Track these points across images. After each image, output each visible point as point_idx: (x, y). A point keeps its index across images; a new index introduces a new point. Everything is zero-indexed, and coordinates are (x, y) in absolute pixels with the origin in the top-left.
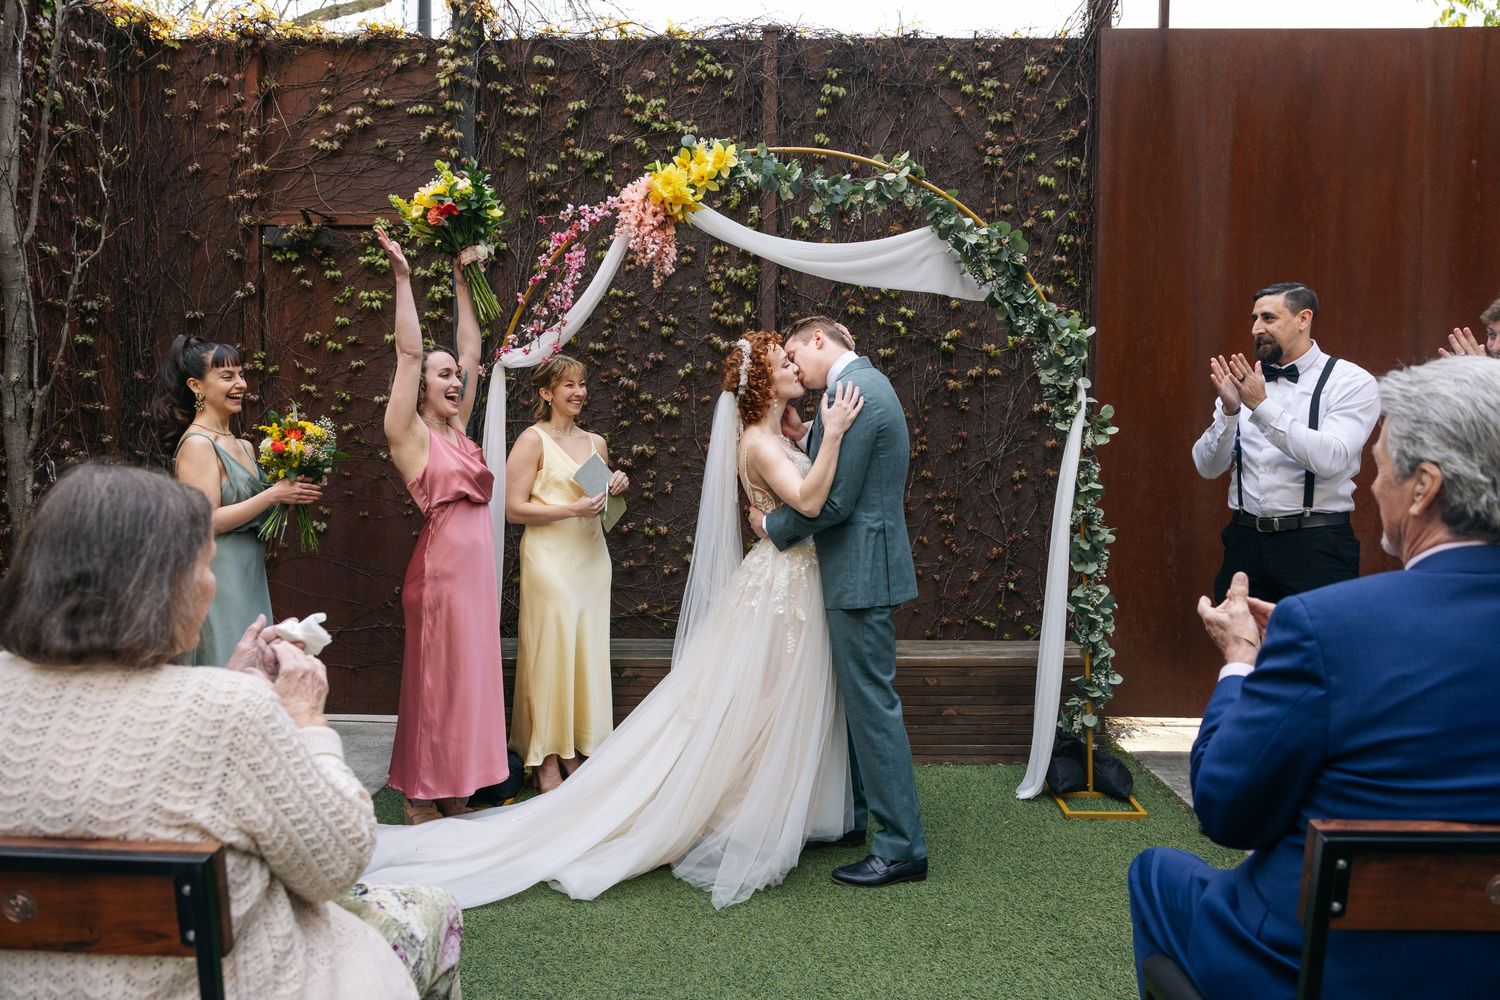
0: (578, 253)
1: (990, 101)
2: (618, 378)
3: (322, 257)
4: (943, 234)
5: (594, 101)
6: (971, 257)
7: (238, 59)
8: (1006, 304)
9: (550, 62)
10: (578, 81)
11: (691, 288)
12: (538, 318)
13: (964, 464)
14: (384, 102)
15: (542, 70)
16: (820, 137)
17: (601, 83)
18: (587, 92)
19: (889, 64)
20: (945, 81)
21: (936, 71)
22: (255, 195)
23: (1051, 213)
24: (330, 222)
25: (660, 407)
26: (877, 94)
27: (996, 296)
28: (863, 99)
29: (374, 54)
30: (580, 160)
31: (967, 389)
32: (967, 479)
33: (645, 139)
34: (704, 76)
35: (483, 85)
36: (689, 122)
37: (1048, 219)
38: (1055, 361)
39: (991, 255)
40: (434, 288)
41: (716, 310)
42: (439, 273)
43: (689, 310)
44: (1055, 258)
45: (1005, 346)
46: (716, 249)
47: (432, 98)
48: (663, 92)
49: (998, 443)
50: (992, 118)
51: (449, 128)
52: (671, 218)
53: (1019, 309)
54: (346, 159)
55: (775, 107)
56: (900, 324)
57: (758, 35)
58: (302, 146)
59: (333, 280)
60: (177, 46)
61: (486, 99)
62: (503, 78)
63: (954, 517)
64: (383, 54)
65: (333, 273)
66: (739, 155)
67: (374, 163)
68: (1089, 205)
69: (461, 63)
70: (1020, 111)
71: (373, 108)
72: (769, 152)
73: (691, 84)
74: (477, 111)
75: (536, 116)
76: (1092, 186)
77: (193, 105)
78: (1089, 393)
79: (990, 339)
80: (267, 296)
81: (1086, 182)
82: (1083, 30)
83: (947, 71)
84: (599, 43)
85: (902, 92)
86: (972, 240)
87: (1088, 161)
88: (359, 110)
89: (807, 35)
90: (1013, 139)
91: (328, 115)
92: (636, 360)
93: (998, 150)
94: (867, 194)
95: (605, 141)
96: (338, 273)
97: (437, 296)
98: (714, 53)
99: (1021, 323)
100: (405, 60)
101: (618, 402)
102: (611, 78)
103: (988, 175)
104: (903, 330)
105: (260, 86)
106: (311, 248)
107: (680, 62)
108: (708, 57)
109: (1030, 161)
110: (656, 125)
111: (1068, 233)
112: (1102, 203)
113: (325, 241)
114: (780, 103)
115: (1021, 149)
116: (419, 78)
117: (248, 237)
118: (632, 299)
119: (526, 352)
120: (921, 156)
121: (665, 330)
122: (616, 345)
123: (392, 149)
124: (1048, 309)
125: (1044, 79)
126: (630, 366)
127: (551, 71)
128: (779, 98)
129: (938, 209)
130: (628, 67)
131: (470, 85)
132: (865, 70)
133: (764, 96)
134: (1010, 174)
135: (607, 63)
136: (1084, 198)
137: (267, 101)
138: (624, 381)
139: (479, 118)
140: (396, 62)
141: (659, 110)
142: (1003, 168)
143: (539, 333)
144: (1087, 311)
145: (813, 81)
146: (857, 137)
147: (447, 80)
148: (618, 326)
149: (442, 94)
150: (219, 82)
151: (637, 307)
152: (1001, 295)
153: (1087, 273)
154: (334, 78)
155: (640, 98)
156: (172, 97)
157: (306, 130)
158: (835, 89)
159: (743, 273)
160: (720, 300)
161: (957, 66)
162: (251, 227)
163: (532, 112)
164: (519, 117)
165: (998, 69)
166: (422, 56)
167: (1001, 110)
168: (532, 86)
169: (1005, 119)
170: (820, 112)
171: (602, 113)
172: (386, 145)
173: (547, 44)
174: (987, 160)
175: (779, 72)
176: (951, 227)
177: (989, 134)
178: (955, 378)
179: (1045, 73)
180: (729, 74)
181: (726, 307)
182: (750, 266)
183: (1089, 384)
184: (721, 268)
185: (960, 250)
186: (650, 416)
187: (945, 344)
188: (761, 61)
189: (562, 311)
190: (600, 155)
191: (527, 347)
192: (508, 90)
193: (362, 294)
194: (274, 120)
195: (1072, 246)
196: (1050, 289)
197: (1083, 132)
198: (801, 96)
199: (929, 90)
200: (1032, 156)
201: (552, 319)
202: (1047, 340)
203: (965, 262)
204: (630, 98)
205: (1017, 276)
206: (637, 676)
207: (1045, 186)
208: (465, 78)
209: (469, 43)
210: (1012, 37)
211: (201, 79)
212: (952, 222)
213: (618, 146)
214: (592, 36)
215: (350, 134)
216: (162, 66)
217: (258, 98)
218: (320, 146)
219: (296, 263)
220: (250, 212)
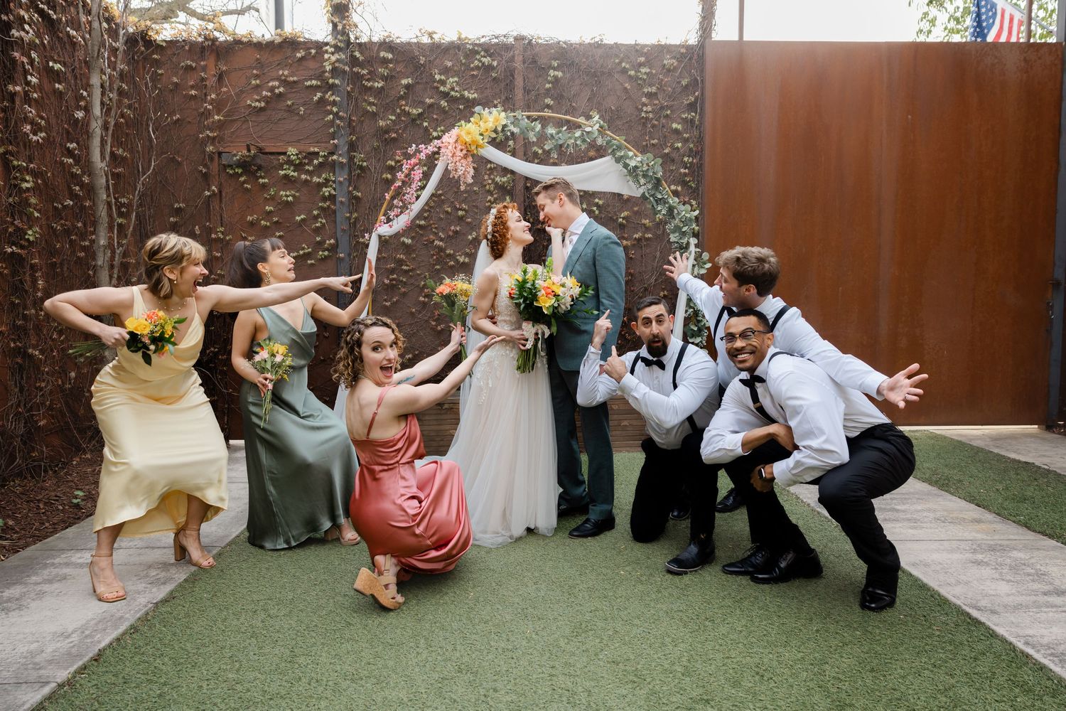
0: (418, 171)
1: (645, 80)
2: (434, 241)
3: (257, 171)
4: (618, 160)
5: (416, 79)
6: (633, 173)
7: (202, 52)
8: (651, 198)
9: (390, 56)
10: (406, 67)
11: (475, 189)
12: (397, 207)
13: (632, 288)
14: (291, 79)
15: (385, 61)
16: (548, 101)
17: (420, 68)
18: (412, 73)
19: (587, 58)
20: (619, 69)
21: (614, 62)
22: (215, 134)
23: (680, 145)
24: (261, 150)
25: (458, 257)
26: (580, 76)
27: (646, 194)
28: (572, 79)
29: (284, 50)
30: (409, 113)
31: (634, 245)
32: (634, 297)
33: (447, 101)
34: (480, 64)
35: (351, 69)
36: (472, 92)
37: (678, 148)
38: (677, 229)
39: (643, 171)
40: (324, 189)
41: (490, 201)
42: (327, 180)
43: (474, 201)
44: (682, 170)
45: (654, 221)
46: (489, 166)
47: (320, 76)
48: (456, 74)
49: (651, 276)
50: (646, 90)
51: (333, 95)
52: (470, 152)
53: (658, 201)
54: (269, 112)
55: (522, 83)
56: (595, 208)
57: (511, 40)
58: (242, 104)
59: (264, 185)
60: (164, 44)
61: (352, 78)
62: (361, 65)
63: (627, 319)
64: (289, 50)
65: (263, 180)
66: (507, 118)
67: (285, 115)
68: (700, 139)
69: (338, 57)
70: (661, 86)
71: (285, 82)
72: (522, 115)
73: (473, 69)
74: (348, 85)
75: (382, 87)
76: (702, 129)
77: (175, 80)
78: (696, 246)
79: (646, 217)
80: (224, 194)
81: (699, 127)
82: (697, 39)
83: (620, 63)
84: (418, 44)
85: (595, 75)
86: (632, 163)
87: (700, 115)
88: (277, 83)
89: (540, 41)
90: (657, 102)
91: (257, 86)
92: (443, 230)
93: (649, 108)
94: (576, 139)
95: (423, 103)
96: (266, 180)
97: (327, 194)
98: (486, 51)
99: (659, 209)
100: (303, 53)
101: (434, 255)
102: (426, 65)
103: (644, 123)
104: (597, 212)
105: (216, 68)
106: (250, 165)
107: (466, 56)
108: (482, 53)
109: (667, 115)
110: (453, 93)
111: (689, 156)
112: (707, 139)
113: (259, 162)
114: (524, 81)
115: (662, 108)
116: (312, 64)
117: (212, 159)
118: (441, 195)
119: (391, 226)
120: (606, 112)
121: (460, 213)
122: (432, 222)
123: (297, 107)
124: (673, 201)
125: (675, 68)
126: (440, 234)
127: (390, 61)
128: (524, 78)
129: (615, 147)
130: (436, 59)
131: (344, 69)
132: (572, 64)
133: (516, 77)
134: (656, 123)
135: (423, 56)
136: (697, 136)
137: (220, 77)
138: (437, 242)
139: (349, 89)
140: (299, 55)
141: (454, 84)
142: (652, 119)
143: (397, 216)
144: (700, 200)
145: (543, 68)
146: (569, 100)
147: (330, 67)
148: (432, 211)
149: (327, 74)
150: (191, 66)
151: (443, 200)
152: (649, 193)
153: (700, 179)
154: (260, 64)
155: (443, 77)
156: (162, 74)
157: (244, 95)
158: (556, 73)
159: (505, 179)
160: (492, 195)
161: (626, 60)
162: (213, 153)
163: (380, 85)
164: (371, 88)
165: (648, 62)
166: (313, 51)
167: (651, 85)
168: (380, 70)
169: (653, 91)
170: (548, 86)
171: (420, 86)
172: (293, 104)
173: (387, 45)
174: (643, 115)
175: (524, 63)
176: (622, 157)
177: (644, 99)
178: (626, 239)
179: (674, 65)
180: (495, 63)
181: (496, 200)
182: (509, 176)
183: (696, 241)
184: (492, 177)
185: (627, 169)
186: (452, 263)
187: (621, 220)
188: (513, 56)
189: (410, 203)
190: (420, 110)
191: (391, 223)
192: (365, 72)
193: (281, 193)
194: (224, 89)
195: (692, 162)
196: (679, 188)
197: (696, 99)
198: (537, 77)
199: (610, 74)
200: (669, 112)
201: (404, 208)
202: (674, 218)
203: (630, 176)
204: (437, 77)
205: (657, 184)
206: (452, 408)
207: (676, 131)
208: (341, 65)
209: (342, 45)
210: (656, 43)
211: (179, 64)
212: (622, 154)
213: (431, 106)
214: (415, 41)
215: (270, 98)
216: (155, 56)
217: (215, 76)
218: (253, 105)
219: (241, 175)
220: (213, 144)
